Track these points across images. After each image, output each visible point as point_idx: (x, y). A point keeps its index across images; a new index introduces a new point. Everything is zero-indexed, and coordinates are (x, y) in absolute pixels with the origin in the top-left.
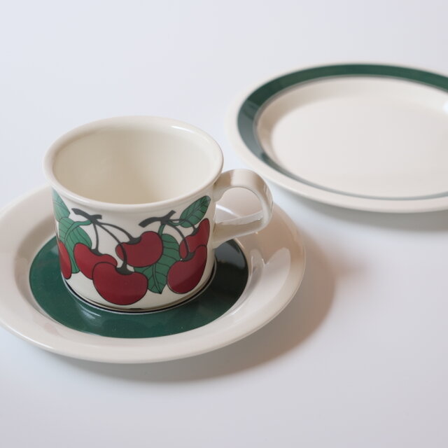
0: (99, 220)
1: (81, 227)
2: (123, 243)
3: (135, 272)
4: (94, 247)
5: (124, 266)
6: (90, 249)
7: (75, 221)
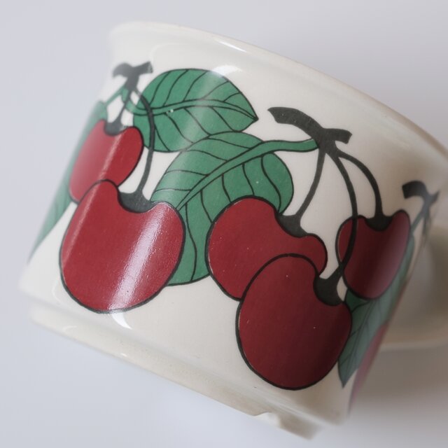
0: (340, 145)
1: (280, 154)
2: (362, 217)
3: (345, 303)
4: (291, 211)
5: (334, 277)
6: (278, 214)
7: (264, 139)
